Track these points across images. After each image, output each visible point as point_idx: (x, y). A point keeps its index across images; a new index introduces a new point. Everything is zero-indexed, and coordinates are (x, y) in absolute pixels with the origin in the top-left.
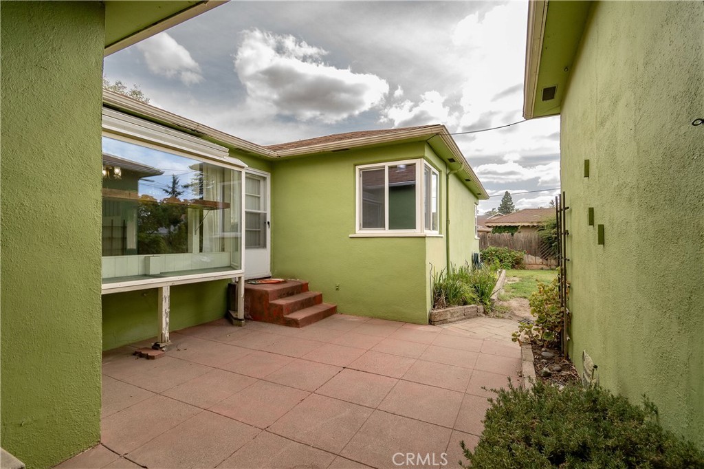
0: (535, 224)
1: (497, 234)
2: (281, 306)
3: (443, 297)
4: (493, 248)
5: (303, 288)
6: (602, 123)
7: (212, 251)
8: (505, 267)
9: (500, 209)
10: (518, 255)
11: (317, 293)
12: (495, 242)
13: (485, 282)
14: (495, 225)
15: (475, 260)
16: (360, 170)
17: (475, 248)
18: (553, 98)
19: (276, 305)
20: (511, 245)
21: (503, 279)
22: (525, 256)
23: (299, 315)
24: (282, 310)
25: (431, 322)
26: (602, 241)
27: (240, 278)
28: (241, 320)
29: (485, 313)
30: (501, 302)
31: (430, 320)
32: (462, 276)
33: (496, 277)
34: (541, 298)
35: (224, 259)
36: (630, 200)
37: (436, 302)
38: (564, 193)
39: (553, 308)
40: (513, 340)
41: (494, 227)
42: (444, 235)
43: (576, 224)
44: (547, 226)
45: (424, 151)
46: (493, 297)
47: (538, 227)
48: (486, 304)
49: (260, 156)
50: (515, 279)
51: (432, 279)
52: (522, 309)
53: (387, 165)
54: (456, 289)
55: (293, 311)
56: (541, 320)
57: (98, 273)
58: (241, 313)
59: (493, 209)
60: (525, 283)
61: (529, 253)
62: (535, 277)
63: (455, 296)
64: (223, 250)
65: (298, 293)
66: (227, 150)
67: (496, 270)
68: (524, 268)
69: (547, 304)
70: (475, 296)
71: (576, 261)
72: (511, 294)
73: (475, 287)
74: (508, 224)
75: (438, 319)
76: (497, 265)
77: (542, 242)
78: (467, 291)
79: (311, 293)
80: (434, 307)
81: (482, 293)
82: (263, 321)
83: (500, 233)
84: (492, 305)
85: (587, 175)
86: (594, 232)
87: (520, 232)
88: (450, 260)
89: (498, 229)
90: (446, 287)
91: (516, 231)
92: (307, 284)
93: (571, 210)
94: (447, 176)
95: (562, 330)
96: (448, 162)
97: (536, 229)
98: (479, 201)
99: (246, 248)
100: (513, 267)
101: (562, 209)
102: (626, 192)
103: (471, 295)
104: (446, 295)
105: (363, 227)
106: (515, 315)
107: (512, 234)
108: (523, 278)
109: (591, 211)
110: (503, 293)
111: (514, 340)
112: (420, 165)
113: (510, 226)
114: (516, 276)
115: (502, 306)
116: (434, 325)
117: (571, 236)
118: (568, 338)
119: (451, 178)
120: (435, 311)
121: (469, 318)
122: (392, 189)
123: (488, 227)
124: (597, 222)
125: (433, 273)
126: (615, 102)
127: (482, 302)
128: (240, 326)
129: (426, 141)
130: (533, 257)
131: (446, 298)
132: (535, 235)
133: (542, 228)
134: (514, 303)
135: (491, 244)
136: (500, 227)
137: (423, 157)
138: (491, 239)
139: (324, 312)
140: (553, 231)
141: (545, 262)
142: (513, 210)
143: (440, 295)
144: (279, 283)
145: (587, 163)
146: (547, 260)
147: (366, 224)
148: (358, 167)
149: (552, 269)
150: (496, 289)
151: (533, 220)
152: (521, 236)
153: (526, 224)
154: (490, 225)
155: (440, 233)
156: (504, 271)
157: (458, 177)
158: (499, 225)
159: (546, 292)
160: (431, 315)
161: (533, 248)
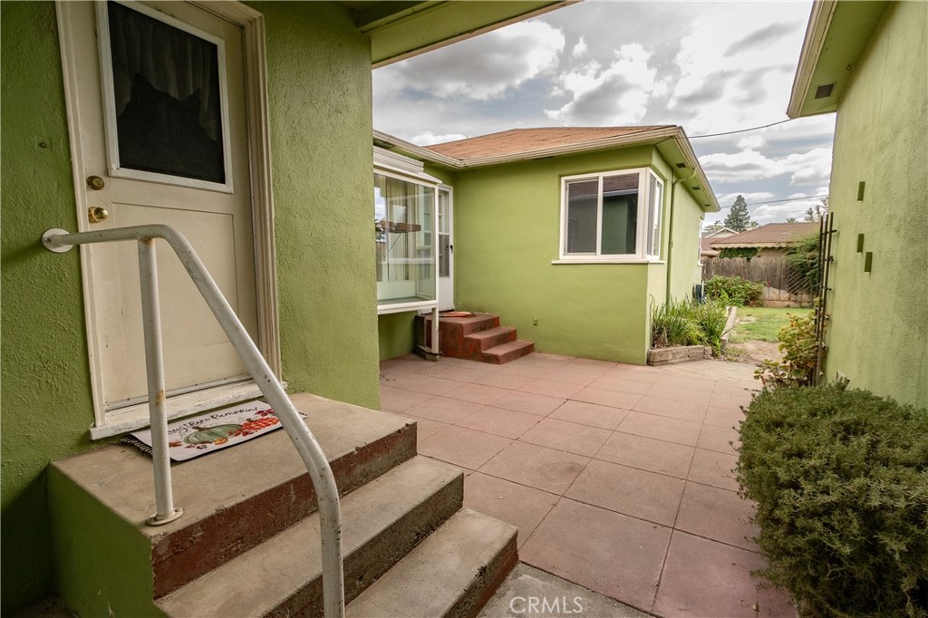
0: (784, 245)
1: (726, 259)
2: (478, 342)
3: (664, 334)
4: (719, 278)
5: (493, 323)
6: (882, 148)
7: (397, 279)
8: (737, 303)
9: (728, 223)
10: (755, 287)
11: (511, 328)
12: (723, 270)
13: (715, 319)
14: (723, 246)
15: (697, 293)
16: (566, 181)
17: (696, 278)
18: (829, 95)
19: (472, 340)
20: (746, 274)
21: (734, 318)
22: (765, 290)
23: (500, 351)
24: (479, 344)
25: (649, 363)
26: (868, 268)
27: (434, 309)
28: (436, 355)
29: (714, 355)
30: (732, 345)
31: (648, 361)
32: (683, 312)
33: (726, 315)
34: (792, 332)
35: (409, 288)
36: (898, 231)
37: (655, 341)
38: (832, 214)
39: (807, 342)
40: (755, 377)
41: (721, 249)
42: (665, 262)
43: (843, 250)
44: (800, 248)
45: (651, 158)
46: (724, 338)
47: (787, 249)
48: (715, 345)
49: (445, 167)
50: (749, 318)
51: (652, 313)
52: (760, 352)
53: (601, 175)
54: (680, 326)
55: (489, 347)
56: (791, 356)
57: (375, 296)
58: (436, 348)
59: (717, 223)
60: (765, 324)
61: (771, 285)
62: (778, 316)
63: (678, 334)
64: (407, 278)
65: (491, 328)
66: (422, 164)
67: (723, 306)
68: (762, 306)
69: (798, 339)
70: (702, 335)
71: (839, 290)
72: (745, 336)
73: (702, 325)
74: (742, 246)
75: (658, 359)
76: (726, 300)
77: (792, 270)
78: (694, 329)
79: (504, 329)
80: (653, 345)
81: (711, 331)
82: (458, 358)
83: (731, 257)
84: (722, 347)
85: (861, 198)
86: (861, 258)
87: (759, 257)
88: (671, 292)
89: (728, 252)
90: (668, 324)
91: (754, 254)
92: (498, 318)
93: (839, 234)
94: (673, 185)
95: (815, 366)
96: (676, 167)
97: (785, 251)
98: (706, 214)
99: (440, 276)
100: (746, 304)
101: (827, 232)
102: (895, 223)
103: (697, 333)
104: (667, 333)
105: (569, 251)
106: (751, 359)
107: (749, 260)
108: (761, 318)
109: (861, 237)
110: (734, 334)
111: (757, 378)
112: (644, 175)
113: (746, 248)
114: (752, 314)
115: (734, 349)
116: (653, 365)
117: (836, 263)
118: (821, 373)
119: (678, 188)
120: (654, 351)
121: (695, 360)
122: (607, 200)
123: (714, 249)
124: (866, 249)
125: (652, 307)
126: (896, 132)
127: (711, 343)
128: (435, 361)
129: (654, 145)
130: (776, 291)
131: (668, 336)
132: (782, 260)
133: (790, 251)
134: (750, 346)
135: (717, 273)
136: (730, 249)
137: (650, 165)
138: (717, 265)
139: (523, 349)
140: (808, 255)
141: (793, 297)
142: (748, 222)
143: (660, 333)
144: (467, 316)
145: (862, 185)
146: (796, 294)
147: (572, 248)
148: (563, 179)
149: (803, 307)
150: (726, 328)
151: (782, 239)
152: (760, 261)
153: (770, 245)
154: (717, 246)
155: (661, 258)
156: (734, 308)
157: (686, 187)
158: (730, 246)
159: (799, 326)
160: (649, 354)
161: (777, 278)
